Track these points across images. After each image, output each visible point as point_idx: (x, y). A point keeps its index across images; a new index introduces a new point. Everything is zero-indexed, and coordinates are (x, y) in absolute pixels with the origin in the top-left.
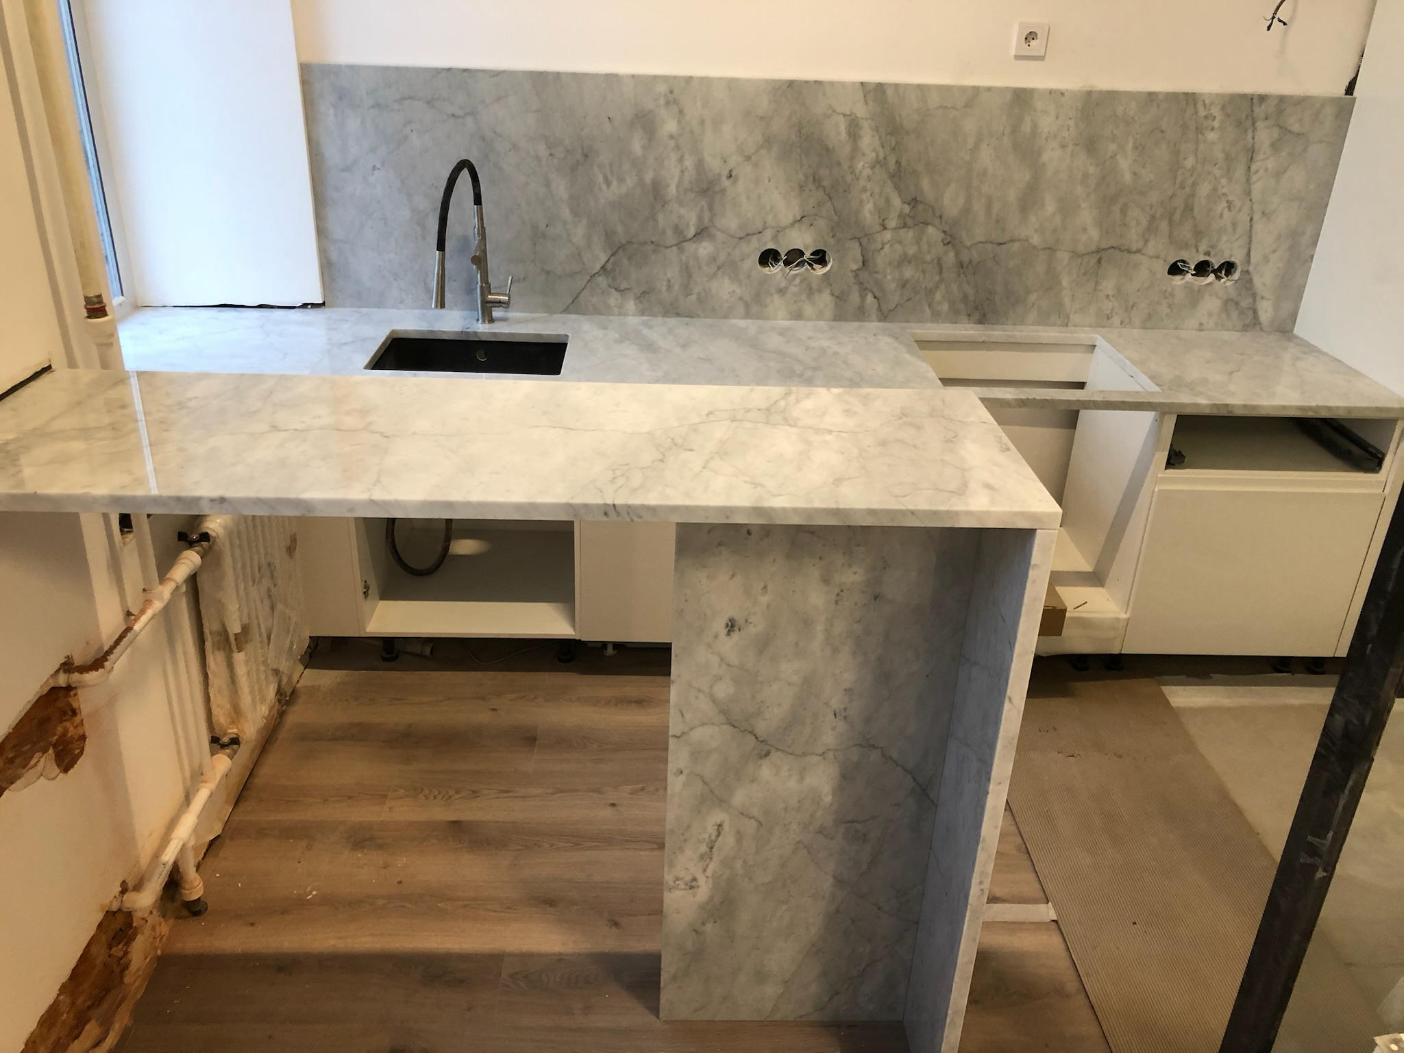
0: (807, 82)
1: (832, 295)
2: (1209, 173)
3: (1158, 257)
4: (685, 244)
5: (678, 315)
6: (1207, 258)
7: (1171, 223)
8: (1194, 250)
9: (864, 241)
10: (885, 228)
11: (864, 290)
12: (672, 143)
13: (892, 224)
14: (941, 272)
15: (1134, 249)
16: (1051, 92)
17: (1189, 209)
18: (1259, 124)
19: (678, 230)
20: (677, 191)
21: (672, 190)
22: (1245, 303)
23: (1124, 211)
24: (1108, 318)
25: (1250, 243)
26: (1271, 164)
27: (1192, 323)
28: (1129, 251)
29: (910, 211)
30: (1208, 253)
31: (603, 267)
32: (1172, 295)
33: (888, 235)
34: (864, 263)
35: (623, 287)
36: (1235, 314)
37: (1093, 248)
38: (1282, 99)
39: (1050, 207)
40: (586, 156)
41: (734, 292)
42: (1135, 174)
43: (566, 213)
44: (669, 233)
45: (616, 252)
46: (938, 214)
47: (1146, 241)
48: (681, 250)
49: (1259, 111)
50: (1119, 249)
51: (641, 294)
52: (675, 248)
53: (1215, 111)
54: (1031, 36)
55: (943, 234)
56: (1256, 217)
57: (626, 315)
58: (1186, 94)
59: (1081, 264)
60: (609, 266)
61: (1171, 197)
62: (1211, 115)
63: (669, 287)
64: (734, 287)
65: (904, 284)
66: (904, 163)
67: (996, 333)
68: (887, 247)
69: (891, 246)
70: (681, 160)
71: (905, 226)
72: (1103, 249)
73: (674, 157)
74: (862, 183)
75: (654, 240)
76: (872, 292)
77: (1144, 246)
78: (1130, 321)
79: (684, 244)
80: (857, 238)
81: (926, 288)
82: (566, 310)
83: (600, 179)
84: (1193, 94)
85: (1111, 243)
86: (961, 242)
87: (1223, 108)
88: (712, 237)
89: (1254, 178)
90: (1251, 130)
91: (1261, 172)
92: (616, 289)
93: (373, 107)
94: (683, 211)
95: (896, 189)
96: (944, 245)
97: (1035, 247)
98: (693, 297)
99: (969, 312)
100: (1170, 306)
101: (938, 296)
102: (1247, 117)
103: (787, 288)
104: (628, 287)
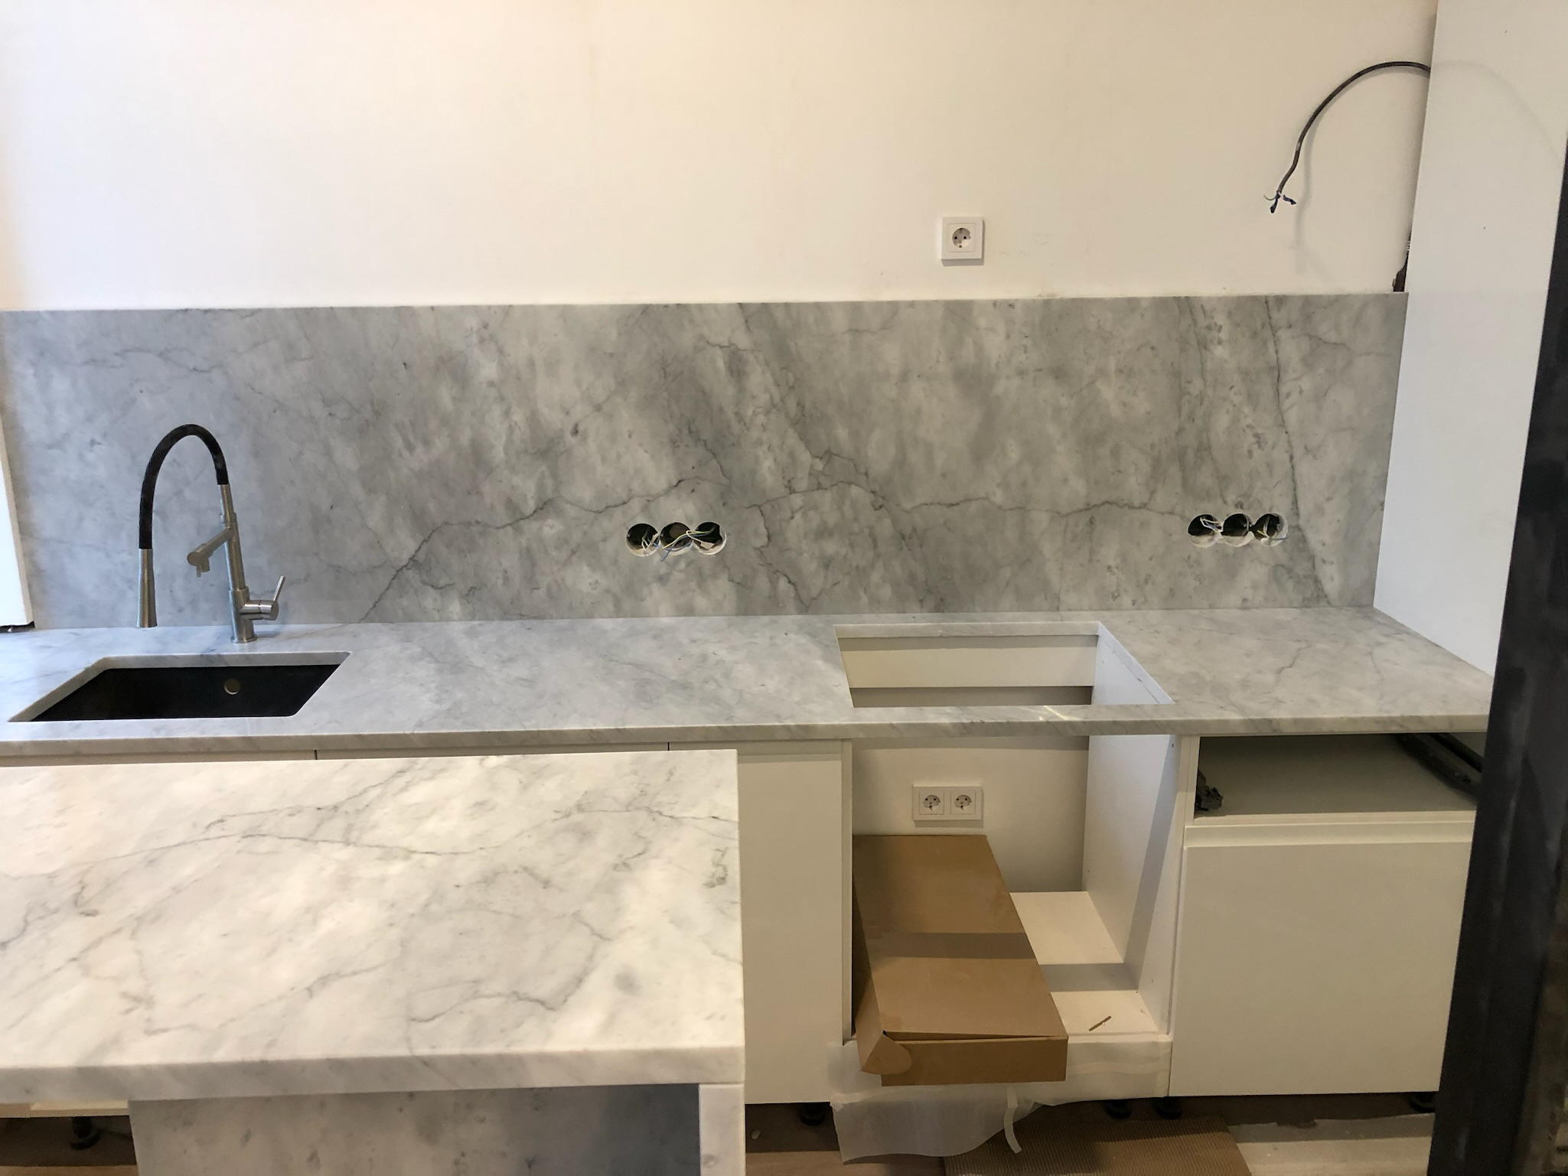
0: (666, 306)
1: (731, 580)
2: (1225, 399)
3: (1171, 513)
4: (524, 524)
5: (522, 616)
6: (1239, 512)
7: (1183, 468)
8: (1220, 501)
9: (767, 508)
10: (792, 491)
11: (774, 573)
12: (493, 392)
13: (802, 484)
14: (875, 547)
15: (1137, 503)
16: (995, 303)
17: (1204, 449)
18: (1283, 334)
19: (511, 505)
20: (506, 454)
21: (498, 454)
22: (1301, 569)
23: (1115, 453)
24: (1115, 598)
25: (1295, 489)
26: (1306, 384)
27: (1234, 599)
28: (1131, 507)
29: (824, 468)
30: (1240, 505)
31: (412, 559)
32: (1199, 563)
33: (797, 500)
34: (769, 537)
35: (442, 582)
36: (1290, 584)
37: (1081, 506)
38: (1308, 301)
39: (1014, 453)
40: (377, 414)
41: (597, 582)
42: (1124, 404)
43: (357, 490)
44: (500, 509)
45: (429, 537)
46: (863, 470)
47: (1153, 493)
48: (518, 531)
49: (1279, 317)
50: (1117, 504)
51: (469, 591)
52: (509, 529)
53: (1220, 319)
54: (960, 235)
55: (872, 495)
56: (1298, 453)
57: (449, 620)
58: (1177, 299)
59: (1067, 526)
60: (421, 557)
61: (1177, 433)
62: (1216, 324)
63: (506, 579)
64: (597, 576)
65: (827, 563)
66: (808, 405)
67: (959, 624)
68: (798, 516)
69: (803, 513)
70: (507, 413)
71: (819, 487)
72: (1095, 505)
73: (497, 411)
74: (755, 434)
75: (480, 520)
76: (786, 575)
77: (1150, 499)
78: (1146, 601)
79: (522, 522)
80: (756, 505)
81: (857, 567)
82: (366, 618)
83: (399, 443)
84: (1187, 298)
85: (1104, 497)
86: (898, 505)
87: (1230, 314)
88: (559, 513)
89: (1287, 404)
90: (1272, 341)
91: (1295, 396)
92: (433, 586)
93: (86, 363)
94: (517, 480)
95: (802, 440)
96: (876, 510)
97: (1000, 508)
98: (542, 592)
99: (921, 598)
100: (1199, 578)
101: (875, 577)
102: (1263, 326)
103: (669, 574)
104: (451, 583)
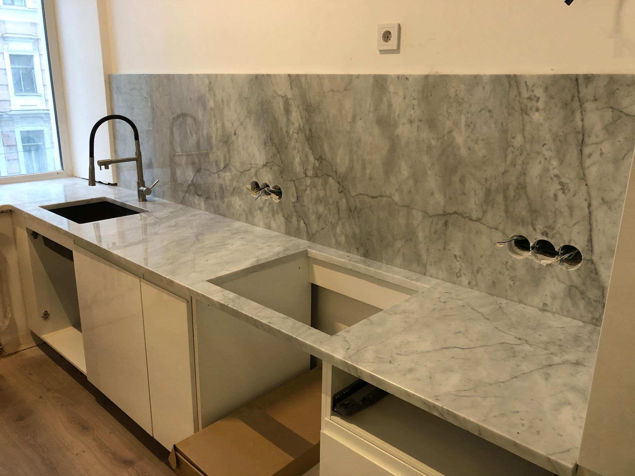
1: (284, 216)
2: (539, 153)
3: (496, 229)
5: (220, 214)
6: (545, 238)
7: (506, 197)
8: (530, 228)
9: (297, 183)
10: (306, 176)
11: (299, 217)
12: (212, 113)
13: (310, 173)
14: (339, 213)
15: (474, 217)
16: (398, 77)
17: (522, 187)
18: (589, 106)
19: (217, 164)
20: (216, 141)
21: (214, 140)
23: (462, 181)
24: (458, 277)
25: (591, 230)
26: (606, 147)
27: (537, 301)
28: (471, 219)
29: (319, 166)
30: (545, 234)
31: (192, 181)
32: (513, 268)
33: (308, 181)
34: (297, 197)
37: (440, 212)
38: (612, 79)
43: (179, 150)
44: (214, 165)
45: (196, 173)
46: (334, 170)
47: (485, 212)
48: (219, 176)
49: (586, 92)
50: (462, 216)
51: (206, 199)
52: (216, 174)
53: (539, 92)
54: (387, 36)
55: (338, 184)
56: (595, 203)
57: (201, 209)
60: (194, 181)
62: (535, 96)
65: (319, 217)
66: (313, 130)
68: (308, 189)
69: (310, 188)
71: (317, 176)
72: (449, 214)
73: (213, 121)
74: (293, 143)
75: (209, 169)
76: (303, 219)
77: (483, 216)
78: (477, 285)
79: (220, 172)
80: (293, 180)
81: (331, 222)
82: (181, 203)
83: (189, 132)
85: (454, 209)
86: (349, 192)
87: (546, 89)
88: (230, 170)
89: (588, 162)
90: (579, 111)
91: (596, 157)
92: (197, 194)
94: (218, 153)
95: (311, 149)
96: (339, 193)
97: (397, 204)
99: (358, 247)
100: (512, 278)
101: (338, 230)
102: (573, 98)
103: (263, 208)
104: (201, 194)
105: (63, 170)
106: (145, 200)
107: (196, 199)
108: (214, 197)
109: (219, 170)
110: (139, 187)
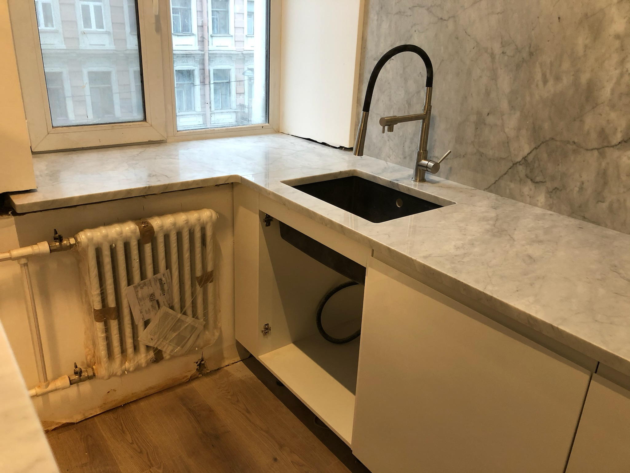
4: (608, 151)
5: (584, 218)
12: (617, 43)
19: (602, 134)
20: (612, 94)
21: (606, 93)
31: (525, 158)
35: (538, 179)
43: (505, 105)
44: (594, 135)
45: (539, 146)
48: (602, 155)
51: (554, 189)
52: (596, 153)
57: (536, 205)
60: (530, 158)
63: (581, 189)
73: (615, 58)
75: (576, 141)
79: (607, 149)
82: (488, 189)
92: (531, 180)
94: (613, 115)
98: (605, 205)
104: (544, 181)
105: (269, 123)
106: (423, 180)
107: (528, 189)
108: (577, 189)
109: (605, 144)
110: (419, 160)
